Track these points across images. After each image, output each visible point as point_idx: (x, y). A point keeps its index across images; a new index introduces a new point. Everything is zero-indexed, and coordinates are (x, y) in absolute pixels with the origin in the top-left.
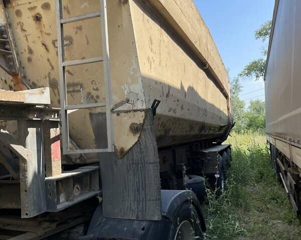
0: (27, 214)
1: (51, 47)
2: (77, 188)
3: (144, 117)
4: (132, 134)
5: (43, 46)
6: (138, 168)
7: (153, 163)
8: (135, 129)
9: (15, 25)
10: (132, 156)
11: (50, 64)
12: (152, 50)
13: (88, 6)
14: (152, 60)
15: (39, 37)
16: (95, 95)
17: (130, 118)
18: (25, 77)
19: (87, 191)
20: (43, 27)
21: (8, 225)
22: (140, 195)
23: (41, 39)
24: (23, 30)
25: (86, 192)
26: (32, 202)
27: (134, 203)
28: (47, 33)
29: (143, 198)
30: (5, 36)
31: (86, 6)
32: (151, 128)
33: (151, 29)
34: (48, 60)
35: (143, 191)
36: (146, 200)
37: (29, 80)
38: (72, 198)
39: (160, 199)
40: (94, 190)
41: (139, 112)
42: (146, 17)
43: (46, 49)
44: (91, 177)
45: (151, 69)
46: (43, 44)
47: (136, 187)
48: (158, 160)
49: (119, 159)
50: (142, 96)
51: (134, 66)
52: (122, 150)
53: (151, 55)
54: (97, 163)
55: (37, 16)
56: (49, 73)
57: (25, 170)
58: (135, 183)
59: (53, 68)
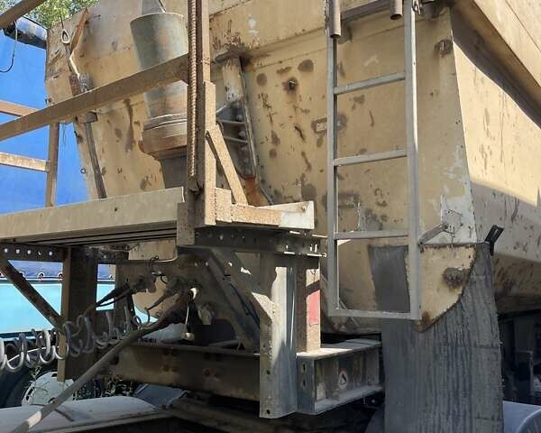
0: (268, 412)
1: (308, 132)
2: (343, 376)
3: (472, 258)
4: (447, 289)
5: (297, 132)
6: (456, 353)
7: (487, 347)
8: (453, 279)
9: (255, 98)
10: (444, 328)
11: (306, 161)
12: (488, 133)
13: (377, 61)
14: (487, 152)
15: (291, 117)
16: (379, 215)
17: (444, 257)
18: (263, 181)
19: (358, 384)
20: (298, 101)
21: (226, 424)
22: (458, 404)
23: (294, 119)
24: (267, 106)
25: (356, 386)
26: (277, 392)
27: (447, 419)
28: (304, 109)
29: (465, 411)
30: (240, 117)
31: (374, 62)
32: (486, 279)
33: (487, 96)
34: (303, 154)
35: (466, 399)
36: (471, 417)
37: (270, 187)
38: (336, 394)
39: (500, 419)
40: (369, 384)
41: (463, 248)
42: (480, 74)
43: (301, 136)
44: (365, 361)
45: (486, 168)
46: (296, 128)
47: (451, 388)
48: (498, 342)
49: (419, 332)
50: (469, 219)
51: (458, 163)
52: (426, 317)
53: (487, 142)
54: (378, 336)
55: (290, 84)
56: (303, 176)
57: (269, 338)
58: (451, 381)
59: (309, 167)
